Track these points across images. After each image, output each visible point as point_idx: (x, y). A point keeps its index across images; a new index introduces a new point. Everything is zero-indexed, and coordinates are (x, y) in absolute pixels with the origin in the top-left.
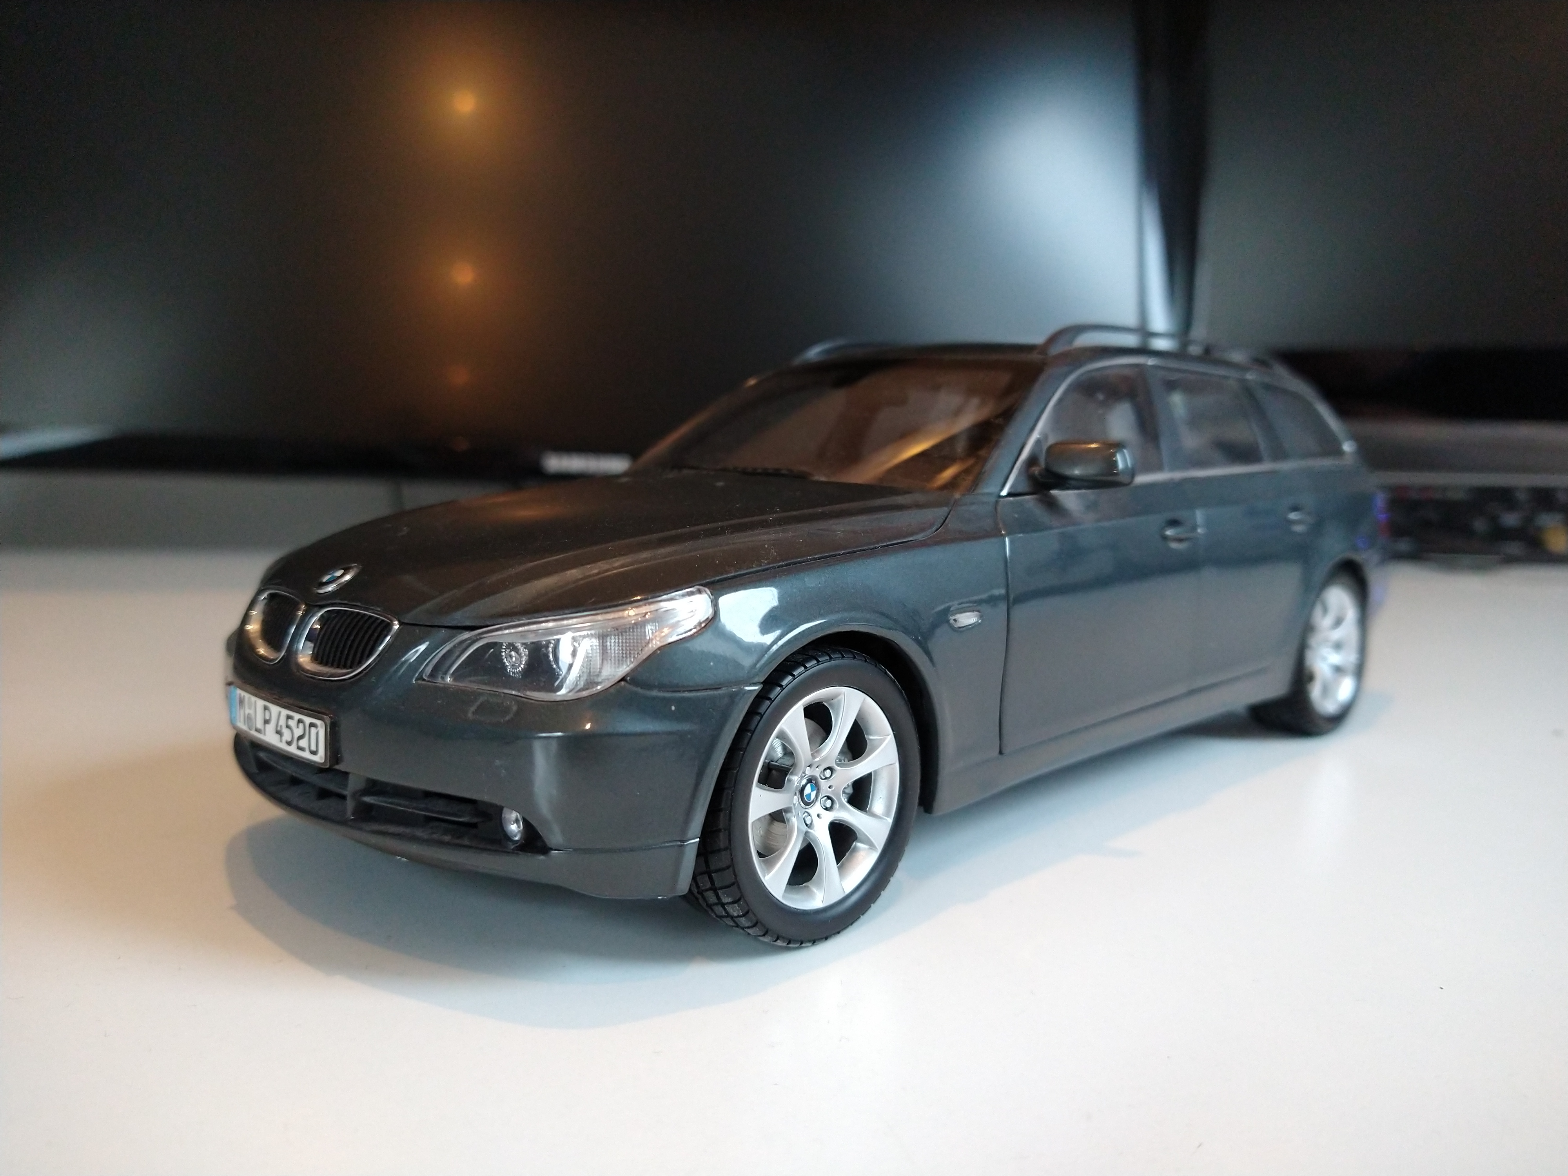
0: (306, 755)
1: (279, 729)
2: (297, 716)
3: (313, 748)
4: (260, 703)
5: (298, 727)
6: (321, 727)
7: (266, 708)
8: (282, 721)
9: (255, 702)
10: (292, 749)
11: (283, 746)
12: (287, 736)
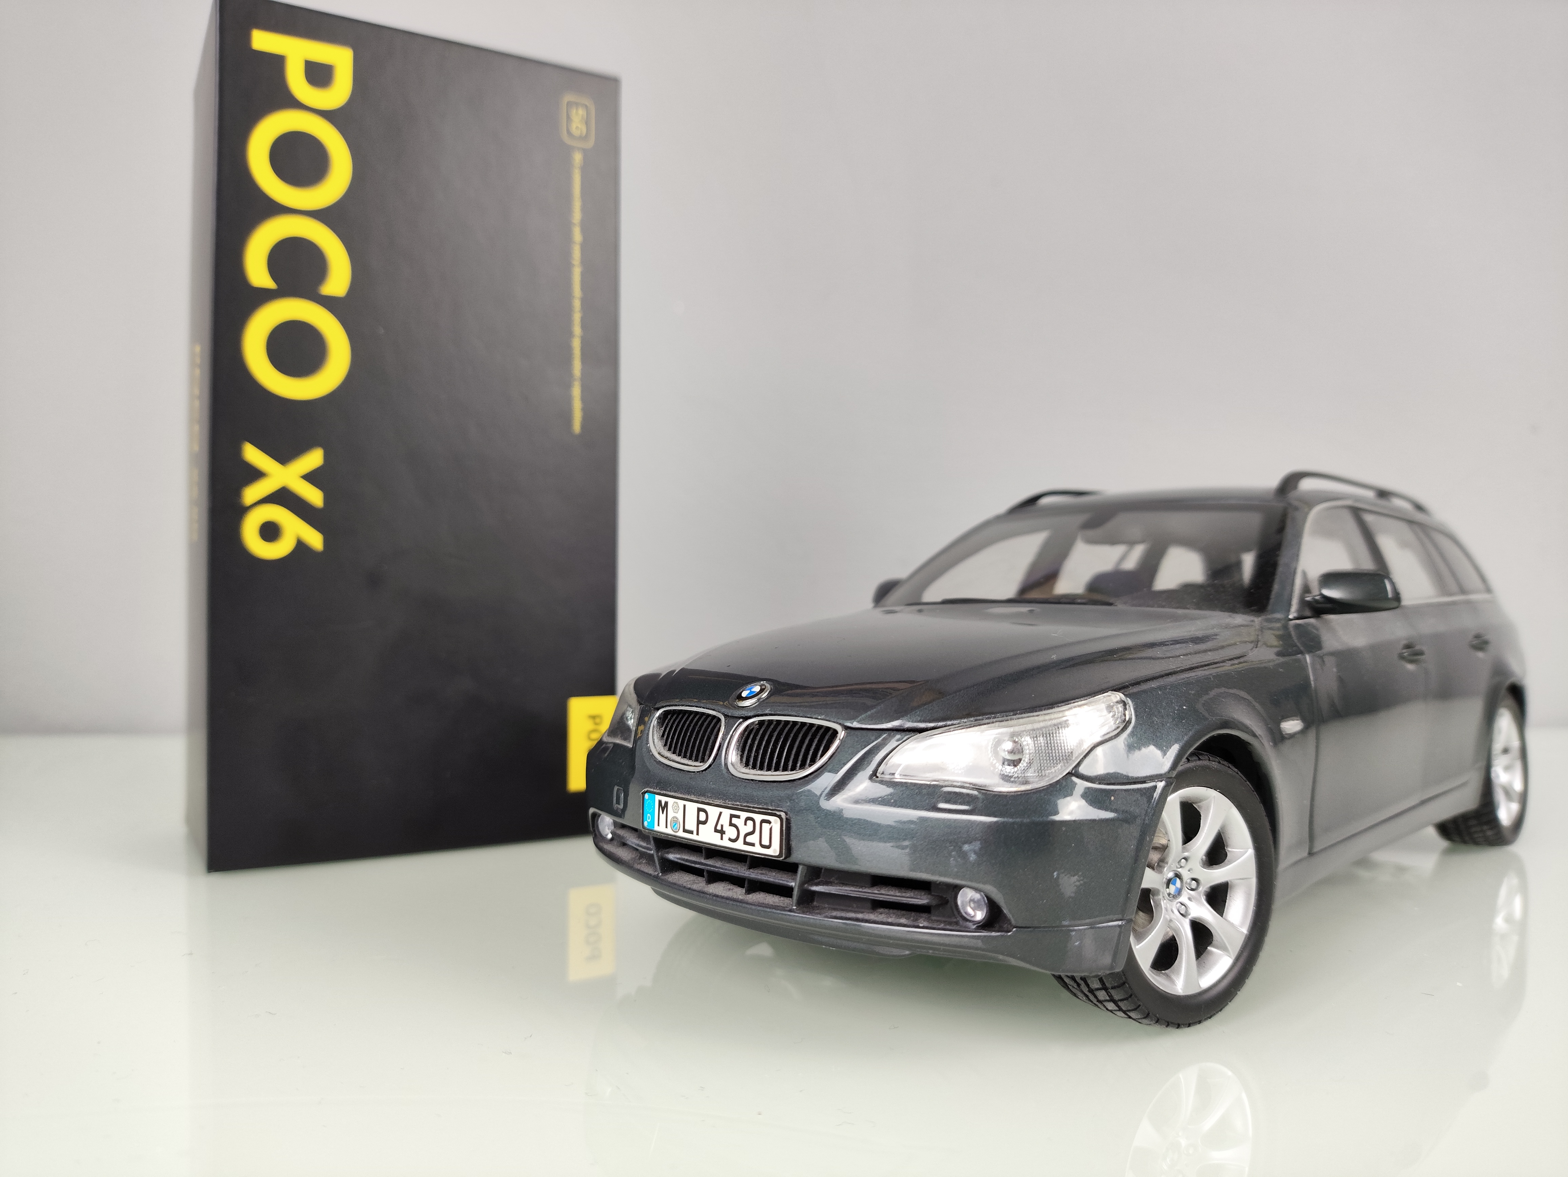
0: (757, 849)
1: (719, 828)
2: (744, 815)
3: (766, 842)
4: (692, 807)
5: (745, 824)
6: (776, 823)
7: (699, 810)
8: (725, 821)
9: (685, 806)
10: (739, 845)
11: (726, 843)
12: (731, 832)
